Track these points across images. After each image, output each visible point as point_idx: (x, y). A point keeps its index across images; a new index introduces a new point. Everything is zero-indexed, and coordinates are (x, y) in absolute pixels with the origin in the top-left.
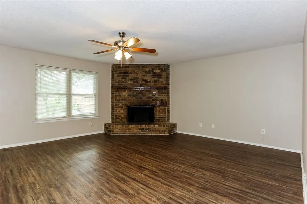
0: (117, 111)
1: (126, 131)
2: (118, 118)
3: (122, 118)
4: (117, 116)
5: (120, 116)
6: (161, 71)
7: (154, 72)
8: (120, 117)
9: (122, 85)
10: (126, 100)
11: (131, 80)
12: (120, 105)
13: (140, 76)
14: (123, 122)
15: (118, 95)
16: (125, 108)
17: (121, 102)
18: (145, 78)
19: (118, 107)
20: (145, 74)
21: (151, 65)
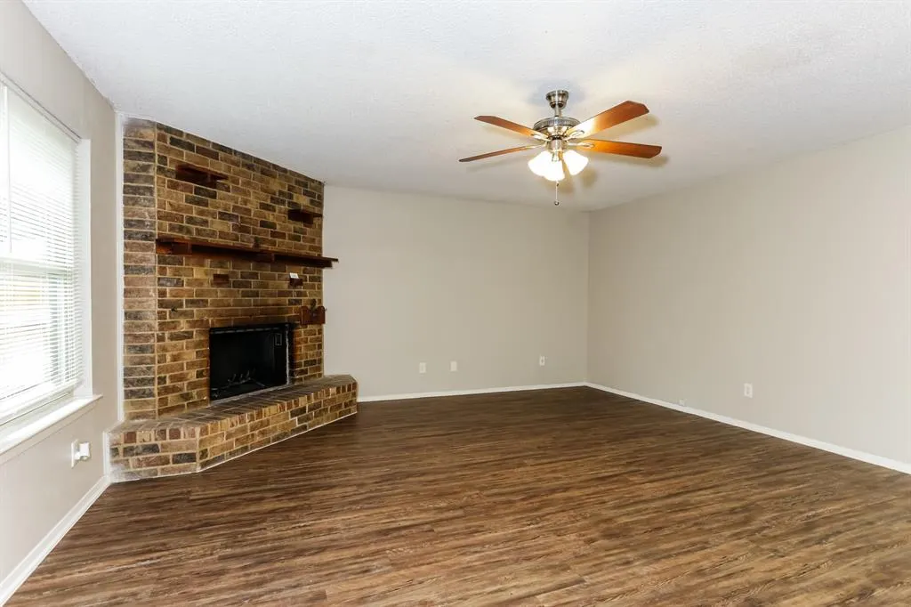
0: (168, 358)
1: (253, 435)
2: (174, 389)
3: (193, 385)
4: (168, 383)
5: (181, 378)
6: (312, 202)
7: (295, 200)
8: (179, 384)
9: (189, 232)
10: (207, 301)
11: (223, 216)
12: (184, 326)
13: (253, 206)
14: (195, 404)
15: (169, 280)
16: (202, 338)
17: (184, 314)
18: (271, 218)
19: (172, 338)
20: (269, 202)
21: (285, 171)
